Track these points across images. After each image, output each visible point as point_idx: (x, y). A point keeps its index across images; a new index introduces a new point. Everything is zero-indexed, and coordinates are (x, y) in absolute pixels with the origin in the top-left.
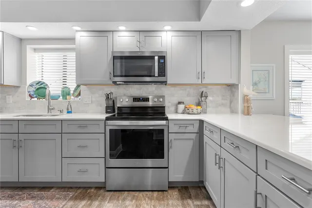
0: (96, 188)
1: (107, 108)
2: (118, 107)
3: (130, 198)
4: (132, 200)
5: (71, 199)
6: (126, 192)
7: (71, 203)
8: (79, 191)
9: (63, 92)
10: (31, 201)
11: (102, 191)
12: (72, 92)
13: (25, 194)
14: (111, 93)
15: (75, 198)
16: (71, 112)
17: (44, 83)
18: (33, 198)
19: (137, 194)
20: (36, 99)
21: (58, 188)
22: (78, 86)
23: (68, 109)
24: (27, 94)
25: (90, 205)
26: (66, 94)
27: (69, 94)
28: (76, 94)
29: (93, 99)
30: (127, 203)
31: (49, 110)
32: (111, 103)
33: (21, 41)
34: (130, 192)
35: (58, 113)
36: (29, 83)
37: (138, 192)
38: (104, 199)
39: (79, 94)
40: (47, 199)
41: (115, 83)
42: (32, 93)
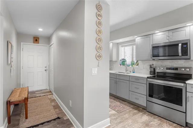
0: (143, 108)
1: (151, 72)
2: (157, 72)
3: (158, 119)
4: (158, 120)
5: (132, 108)
6: (157, 116)
7: (131, 109)
8: (135, 107)
9: (131, 63)
10: (119, 103)
11: (145, 111)
12: (135, 63)
13: (118, 100)
14: (153, 65)
15: (133, 108)
16: (134, 72)
17: (125, 59)
18: (120, 102)
19: (163, 119)
20: (122, 66)
21: (128, 102)
22: (137, 61)
23: (133, 71)
24: (119, 64)
25: (138, 113)
26: (133, 64)
27: (134, 64)
28: (137, 64)
29: (144, 67)
30: (156, 120)
31: (126, 71)
32: (152, 70)
33: (118, 44)
34: (159, 117)
35: (129, 72)
36: (120, 59)
37: (164, 119)
38: (145, 113)
39: (138, 64)
40: (124, 104)
41: (154, 60)
42: (121, 63)
